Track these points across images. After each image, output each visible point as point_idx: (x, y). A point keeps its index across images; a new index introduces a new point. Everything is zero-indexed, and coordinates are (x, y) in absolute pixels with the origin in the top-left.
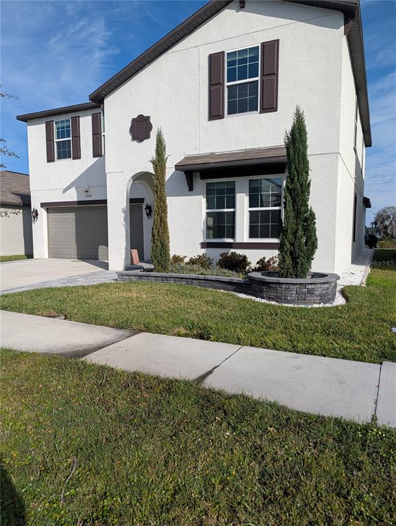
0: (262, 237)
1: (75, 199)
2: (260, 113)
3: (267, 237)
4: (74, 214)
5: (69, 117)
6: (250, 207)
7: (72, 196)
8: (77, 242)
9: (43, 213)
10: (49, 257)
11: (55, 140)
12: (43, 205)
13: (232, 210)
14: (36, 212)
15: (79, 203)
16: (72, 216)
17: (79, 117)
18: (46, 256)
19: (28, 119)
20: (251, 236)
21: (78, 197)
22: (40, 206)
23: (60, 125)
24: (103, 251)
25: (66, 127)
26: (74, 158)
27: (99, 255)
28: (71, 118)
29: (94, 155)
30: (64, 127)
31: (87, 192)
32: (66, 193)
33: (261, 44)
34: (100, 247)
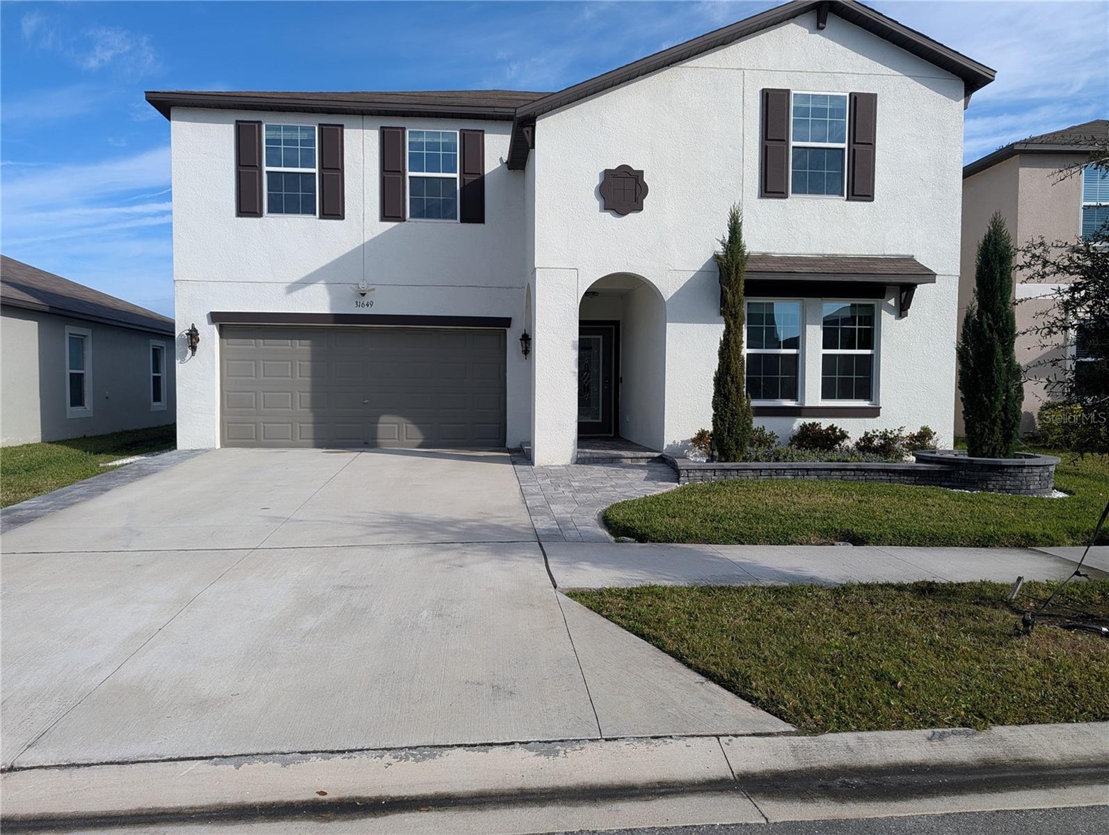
0: (842, 397)
1: (324, 309)
2: (848, 199)
3: (849, 397)
4: (307, 342)
5: (313, 123)
6: (824, 347)
7: (317, 302)
8: (315, 405)
9: (210, 336)
10: (224, 444)
11: (266, 169)
12: (215, 317)
13: (794, 351)
14: (193, 335)
15: (338, 318)
16: (301, 349)
17: (342, 126)
18: (218, 446)
19: (166, 105)
20: (825, 396)
21: (332, 304)
22: (205, 320)
23: (282, 135)
24: (388, 425)
25: (303, 142)
26: (324, 216)
27: (380, 436)
28: (320, 125)
29: (385, 217)
30: (295, 142)
31: (363, 295)
32: (294, 294)
33: (851, 94)
34: (383, 419)
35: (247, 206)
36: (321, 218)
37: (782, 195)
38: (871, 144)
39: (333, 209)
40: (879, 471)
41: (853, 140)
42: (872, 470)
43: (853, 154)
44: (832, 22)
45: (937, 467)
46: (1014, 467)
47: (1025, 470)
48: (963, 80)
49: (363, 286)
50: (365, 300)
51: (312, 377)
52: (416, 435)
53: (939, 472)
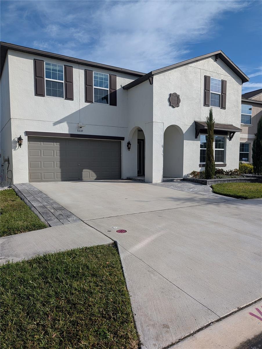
2: (221, 108)
4: (58, 144)
5: (62, 64)
7: (64, 129)
11: (45, 79)
16: (56, 146)
17: (72, 67)
21: (69, 130)
22: (24, 135)
23: (51, 67)
24: (86, 173)
25: (59, 71)
26: (67, 98)
27: (83, 176)
29: (87, 101)
30: (56, 70)
32: (56, 126)
33: (222, 80)
34: (84, 170)
35: (39, 92)
36: (65, 99)
37: (209, 106)
38: (226, 94)
39: (69, 96)
41: (222, 93)
43: (222, 96)
44: (219, 60)
48: (242, 80)
50: (81, 129)
51: (60, 156)
52: (95, 176)
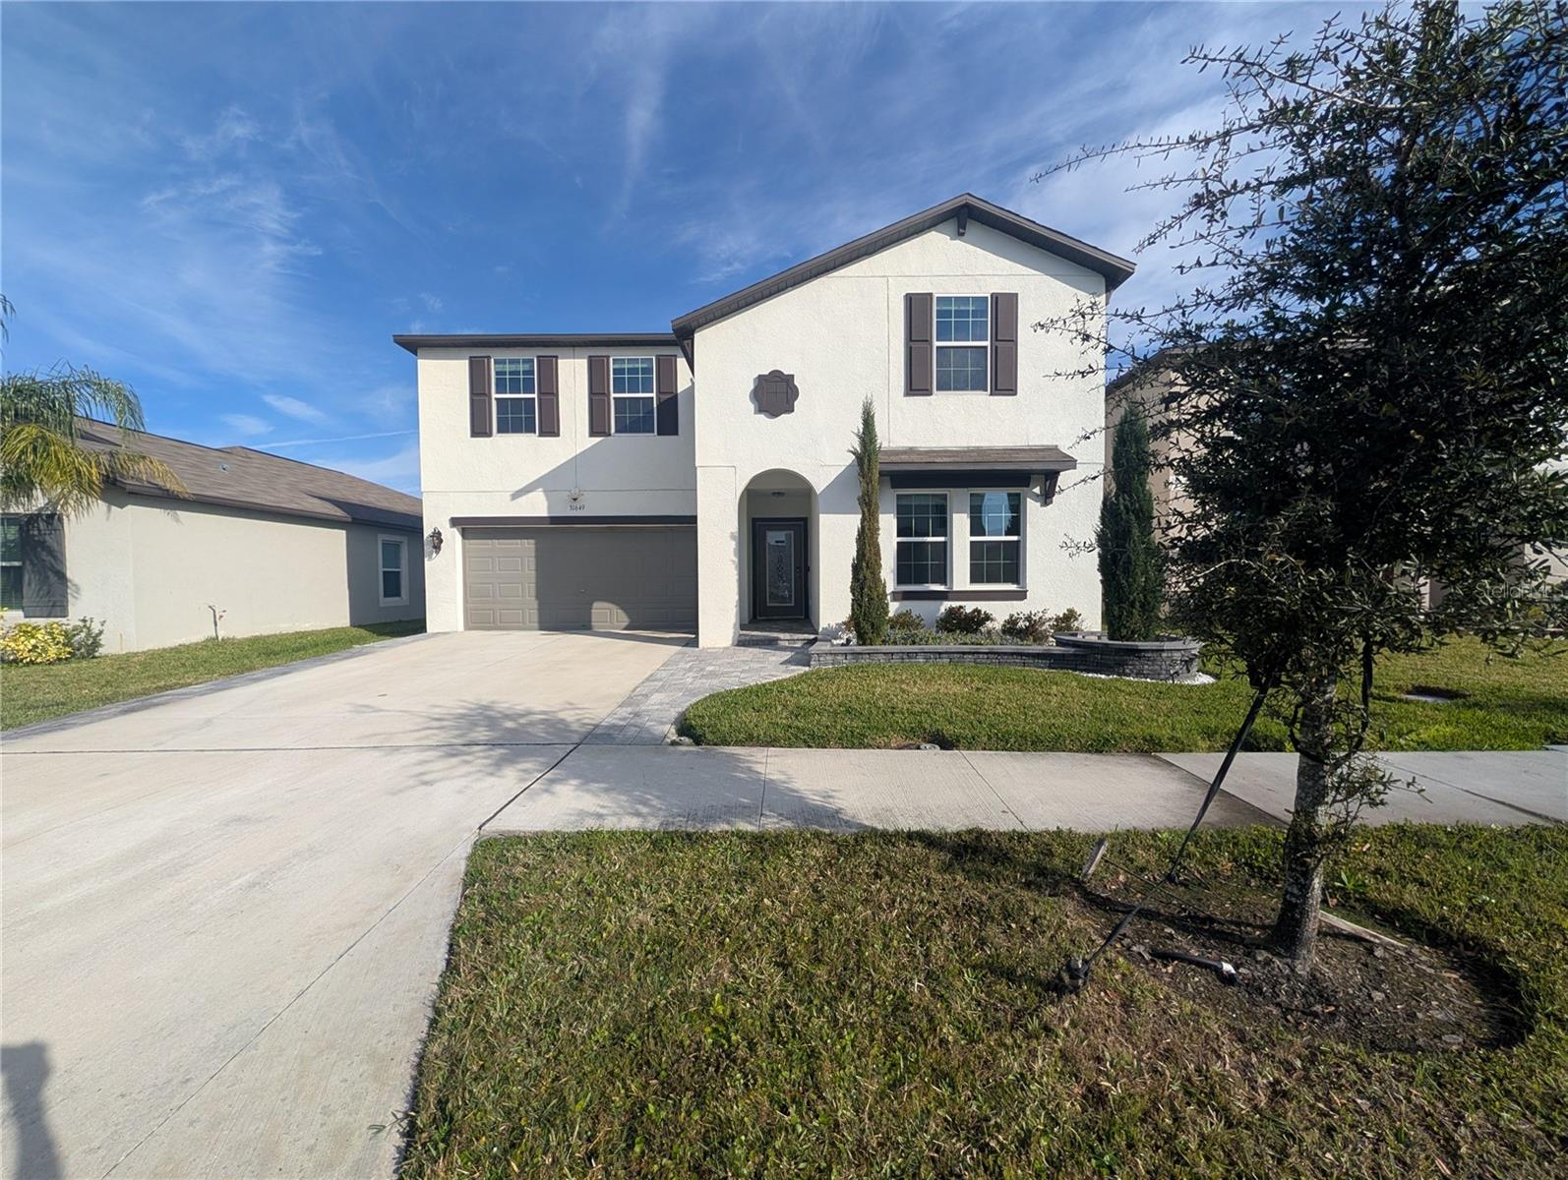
0: (990, 581)
1: (543, 512)
2: (991, 394)
3: (996, 580)
4: (532, 541)
5: (532, 354)
6: (972, 535)
7: (537, 506)
8: (540, 595)
9: (453, 539)
10: (468, 627)
11: (494, 396)
12: (455, 522)
13: (942, 539)
14: (437, 536)
15: (553, 520)
16: (528, 546)
17: (556, 357)
18: (461, 627)
19: (414, 346)
20: (973, 580)
21: (549, 508)
22: (448, 525)
23: (508, 368)
24: (604, 612)
25: (525, 373)
26: (542, 434)
27: (593, 619)
28: (538, 357)
29: (593, 433)
30: (518, 373)
31: (575, 499)
32: (519, 500)
33: (992, 295)
34: (596, 605)
35: (479, 429)
36: (540, 435)
37: (927, 392)
38: (1014, 341)
39: (550, 429)
40: (1012, 654)
41: (995, 338)
42: (1005, 654)
43: (995, 350)
44: (973, 229)
45: (1072, 650)
46: (1153, 651)
47: (1164, 655)
48: (1104, 276)
49: (575, 492)
50: (577, 504)
51: (537, 570)
52: (625, 620)
53: (1075, 655)
